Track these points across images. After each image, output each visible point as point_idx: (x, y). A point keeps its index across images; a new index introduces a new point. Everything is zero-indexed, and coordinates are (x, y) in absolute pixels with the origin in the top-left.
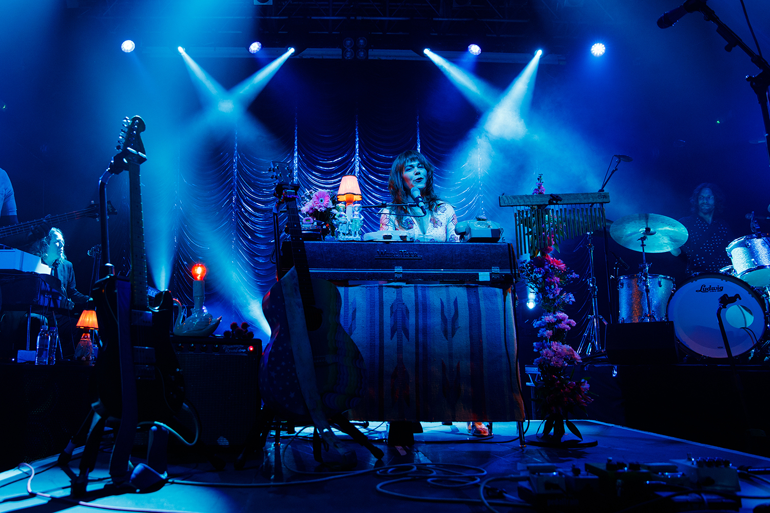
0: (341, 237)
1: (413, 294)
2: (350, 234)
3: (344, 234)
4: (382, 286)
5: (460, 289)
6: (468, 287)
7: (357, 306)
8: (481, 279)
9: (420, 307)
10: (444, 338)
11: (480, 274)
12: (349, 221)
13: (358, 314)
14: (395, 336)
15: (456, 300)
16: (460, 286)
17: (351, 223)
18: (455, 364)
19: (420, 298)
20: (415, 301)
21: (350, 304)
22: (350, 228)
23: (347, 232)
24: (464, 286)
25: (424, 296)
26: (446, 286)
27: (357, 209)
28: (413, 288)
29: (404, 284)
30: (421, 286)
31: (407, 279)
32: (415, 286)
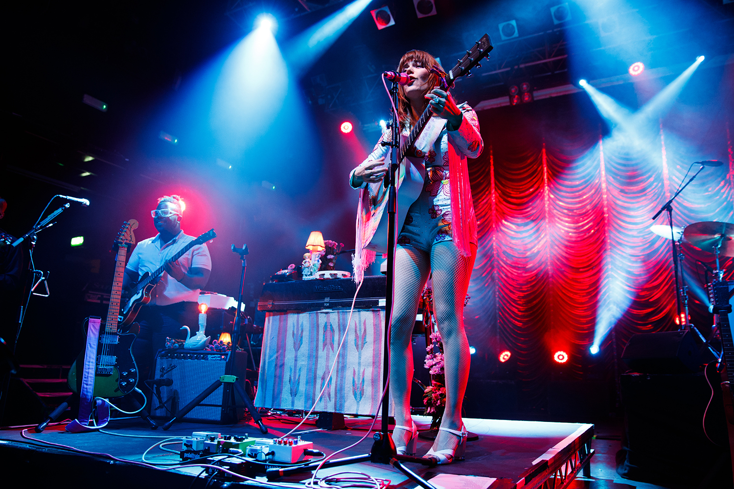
0: (305, 278)
1: (337, 317)
2: (311, 274)
3: (306, 275)
4: (318, 313)
5: (369, 312)
6: (373, 311)
7: (304, 327)
8: (380, 305)
9: (342, 327)
10: (357, 351)
11: (380, 300)
12: (312, 265)
13: (304, 333)
14: (325, 349)
15: (365, 321)
16: (368, 311)
17: (313, 267)
18: (362, 370)
19: (341, 321)
20: (338, 322)
21: (300, 326)
22: (311, 270)
23: (309, 273)
24: (371, 310)
25: (344, 319)
26: (358, 311)
27: (317, 256)
28: (337, 313)
29: (330, 311)
30: (343, 312)
31: (332, 306)
32: (338, 312)
